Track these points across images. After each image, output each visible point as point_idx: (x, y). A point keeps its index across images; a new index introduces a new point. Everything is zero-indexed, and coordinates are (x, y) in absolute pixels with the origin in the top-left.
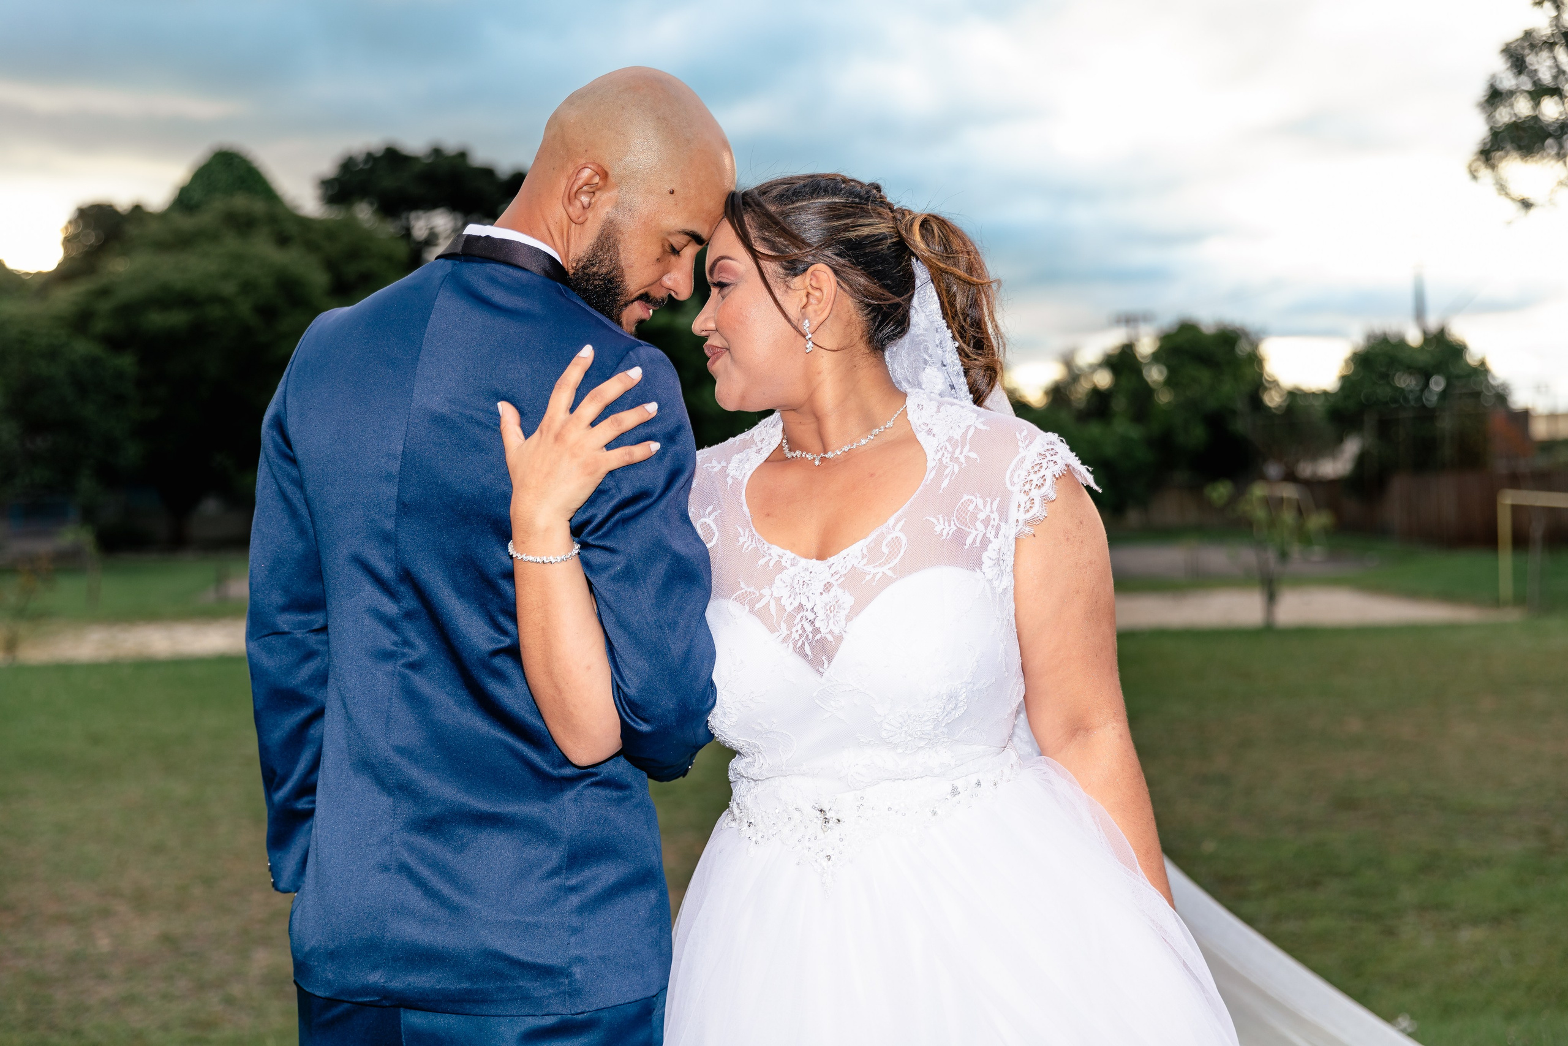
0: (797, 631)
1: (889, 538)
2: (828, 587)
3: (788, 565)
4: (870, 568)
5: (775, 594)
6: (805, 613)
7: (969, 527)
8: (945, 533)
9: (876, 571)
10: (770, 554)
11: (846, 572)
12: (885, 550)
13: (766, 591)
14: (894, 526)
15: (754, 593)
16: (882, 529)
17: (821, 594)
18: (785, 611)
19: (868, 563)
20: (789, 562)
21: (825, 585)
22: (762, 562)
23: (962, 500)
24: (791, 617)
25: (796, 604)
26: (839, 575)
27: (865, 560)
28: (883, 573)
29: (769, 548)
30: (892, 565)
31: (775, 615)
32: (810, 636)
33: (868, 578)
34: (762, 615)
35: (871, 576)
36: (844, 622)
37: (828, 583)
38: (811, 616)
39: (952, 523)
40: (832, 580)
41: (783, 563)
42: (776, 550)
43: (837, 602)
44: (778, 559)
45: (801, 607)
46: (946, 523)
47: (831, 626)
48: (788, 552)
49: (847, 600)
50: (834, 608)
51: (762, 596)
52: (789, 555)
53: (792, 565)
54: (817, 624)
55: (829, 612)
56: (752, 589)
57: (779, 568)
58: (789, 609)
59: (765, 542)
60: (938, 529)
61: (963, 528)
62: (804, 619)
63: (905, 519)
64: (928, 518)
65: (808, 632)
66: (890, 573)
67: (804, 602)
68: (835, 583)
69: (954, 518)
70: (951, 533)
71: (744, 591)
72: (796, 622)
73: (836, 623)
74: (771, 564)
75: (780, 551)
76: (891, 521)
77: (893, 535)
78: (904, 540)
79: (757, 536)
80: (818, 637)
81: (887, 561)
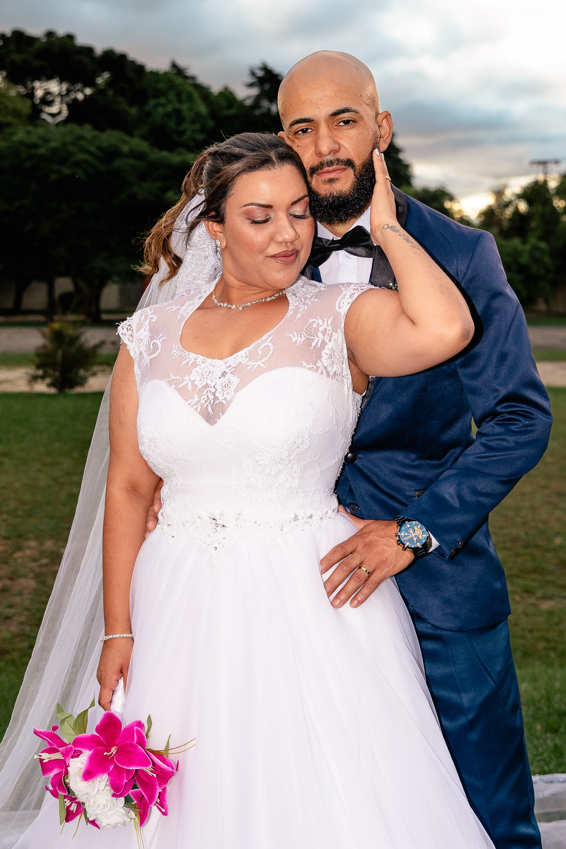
0: (204, 399)
1: (263, 346)
2: (224, 374)
3: (200, 363)
4: (250, 363)
5: (191, 379)
6: (210, 389)
7: (313, 336)
8: (298, 341)
9: (253, 364)
10: (189, 358)
11: (236, 365)
12: (260, 352)
13: (186, 378)
14: (266, 340)
15: (179, 380)
16: (259, 341)
17: (220, 378)
18: (197, 387)
19: (249, 360)
20: (201, 362)
21: (222, 373)
22: (184, 363)
23: (309, 323)
24: (201, 391)
25: (204, 384)
26: (231, 367)
27: (248, 359)
28: (258, 365)
29: (188, 355)
30: (263, 361)
31: (191, 390)
32: (212, 401)
33: (249, 368)
34: (183, 392)
35: (251, 367)
36: (233, 393)
37: (224, 372)
38: (213, 390)
39: (303, 335)
40: (227, 370)
41: (198, 363)
42: (192, 356)
43: (229, 382)
44: (194, 361)
45: (207, 386)
46: (299, 336)
47: (225, 395)
48: (200, 356)
49: (235, 380)
50: (228, 385)
51: (183, 380)
52: (201, 357)
53: (203, 363)
54: (217, 394)
55: (224, 387)
56: (178, 378)
57: (195, 365)
58: (200, 386)
59: (186, 351)
60: (294, 340)
61: (310, 337)
62: (209, 392)
63: (273, 336)
64: (287, 335)
65: (211, 400)
66: (262, 365)
67: (209, 382)
68: (229, 372)
69: (304, 332)
70: (302, 341)
71: (172, 379)
72: (203, 394)
73: (228, 393)
74: (190, 363)
75: (195, 356)
76: (265, 337)
77: (265, 344)
78: (272, 347)
79: (182, 348)
80: (217, 402)
81: (260, 358)
